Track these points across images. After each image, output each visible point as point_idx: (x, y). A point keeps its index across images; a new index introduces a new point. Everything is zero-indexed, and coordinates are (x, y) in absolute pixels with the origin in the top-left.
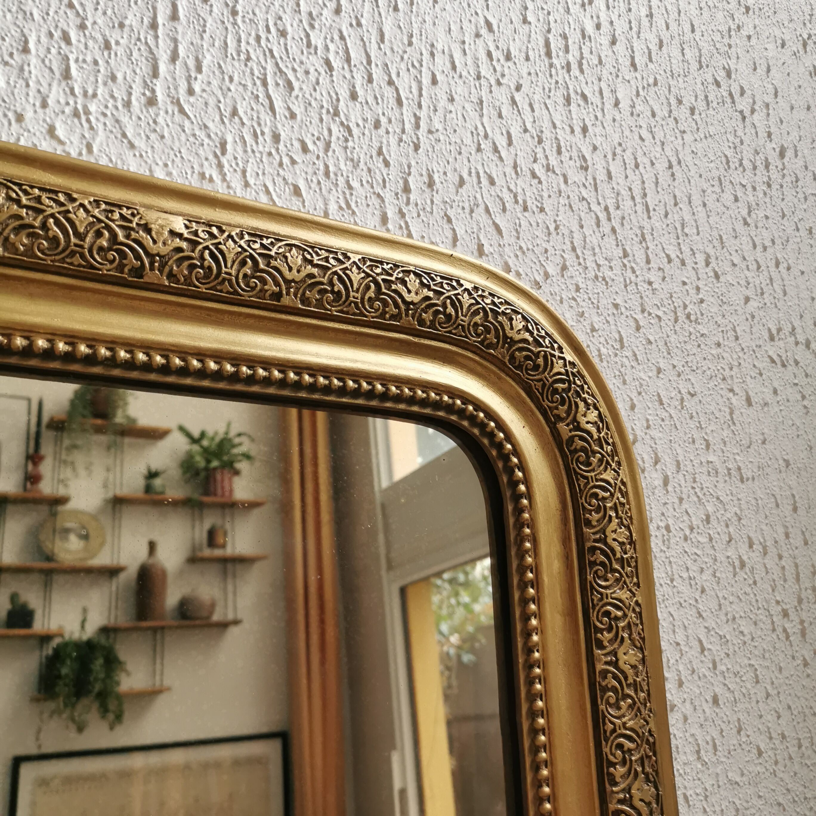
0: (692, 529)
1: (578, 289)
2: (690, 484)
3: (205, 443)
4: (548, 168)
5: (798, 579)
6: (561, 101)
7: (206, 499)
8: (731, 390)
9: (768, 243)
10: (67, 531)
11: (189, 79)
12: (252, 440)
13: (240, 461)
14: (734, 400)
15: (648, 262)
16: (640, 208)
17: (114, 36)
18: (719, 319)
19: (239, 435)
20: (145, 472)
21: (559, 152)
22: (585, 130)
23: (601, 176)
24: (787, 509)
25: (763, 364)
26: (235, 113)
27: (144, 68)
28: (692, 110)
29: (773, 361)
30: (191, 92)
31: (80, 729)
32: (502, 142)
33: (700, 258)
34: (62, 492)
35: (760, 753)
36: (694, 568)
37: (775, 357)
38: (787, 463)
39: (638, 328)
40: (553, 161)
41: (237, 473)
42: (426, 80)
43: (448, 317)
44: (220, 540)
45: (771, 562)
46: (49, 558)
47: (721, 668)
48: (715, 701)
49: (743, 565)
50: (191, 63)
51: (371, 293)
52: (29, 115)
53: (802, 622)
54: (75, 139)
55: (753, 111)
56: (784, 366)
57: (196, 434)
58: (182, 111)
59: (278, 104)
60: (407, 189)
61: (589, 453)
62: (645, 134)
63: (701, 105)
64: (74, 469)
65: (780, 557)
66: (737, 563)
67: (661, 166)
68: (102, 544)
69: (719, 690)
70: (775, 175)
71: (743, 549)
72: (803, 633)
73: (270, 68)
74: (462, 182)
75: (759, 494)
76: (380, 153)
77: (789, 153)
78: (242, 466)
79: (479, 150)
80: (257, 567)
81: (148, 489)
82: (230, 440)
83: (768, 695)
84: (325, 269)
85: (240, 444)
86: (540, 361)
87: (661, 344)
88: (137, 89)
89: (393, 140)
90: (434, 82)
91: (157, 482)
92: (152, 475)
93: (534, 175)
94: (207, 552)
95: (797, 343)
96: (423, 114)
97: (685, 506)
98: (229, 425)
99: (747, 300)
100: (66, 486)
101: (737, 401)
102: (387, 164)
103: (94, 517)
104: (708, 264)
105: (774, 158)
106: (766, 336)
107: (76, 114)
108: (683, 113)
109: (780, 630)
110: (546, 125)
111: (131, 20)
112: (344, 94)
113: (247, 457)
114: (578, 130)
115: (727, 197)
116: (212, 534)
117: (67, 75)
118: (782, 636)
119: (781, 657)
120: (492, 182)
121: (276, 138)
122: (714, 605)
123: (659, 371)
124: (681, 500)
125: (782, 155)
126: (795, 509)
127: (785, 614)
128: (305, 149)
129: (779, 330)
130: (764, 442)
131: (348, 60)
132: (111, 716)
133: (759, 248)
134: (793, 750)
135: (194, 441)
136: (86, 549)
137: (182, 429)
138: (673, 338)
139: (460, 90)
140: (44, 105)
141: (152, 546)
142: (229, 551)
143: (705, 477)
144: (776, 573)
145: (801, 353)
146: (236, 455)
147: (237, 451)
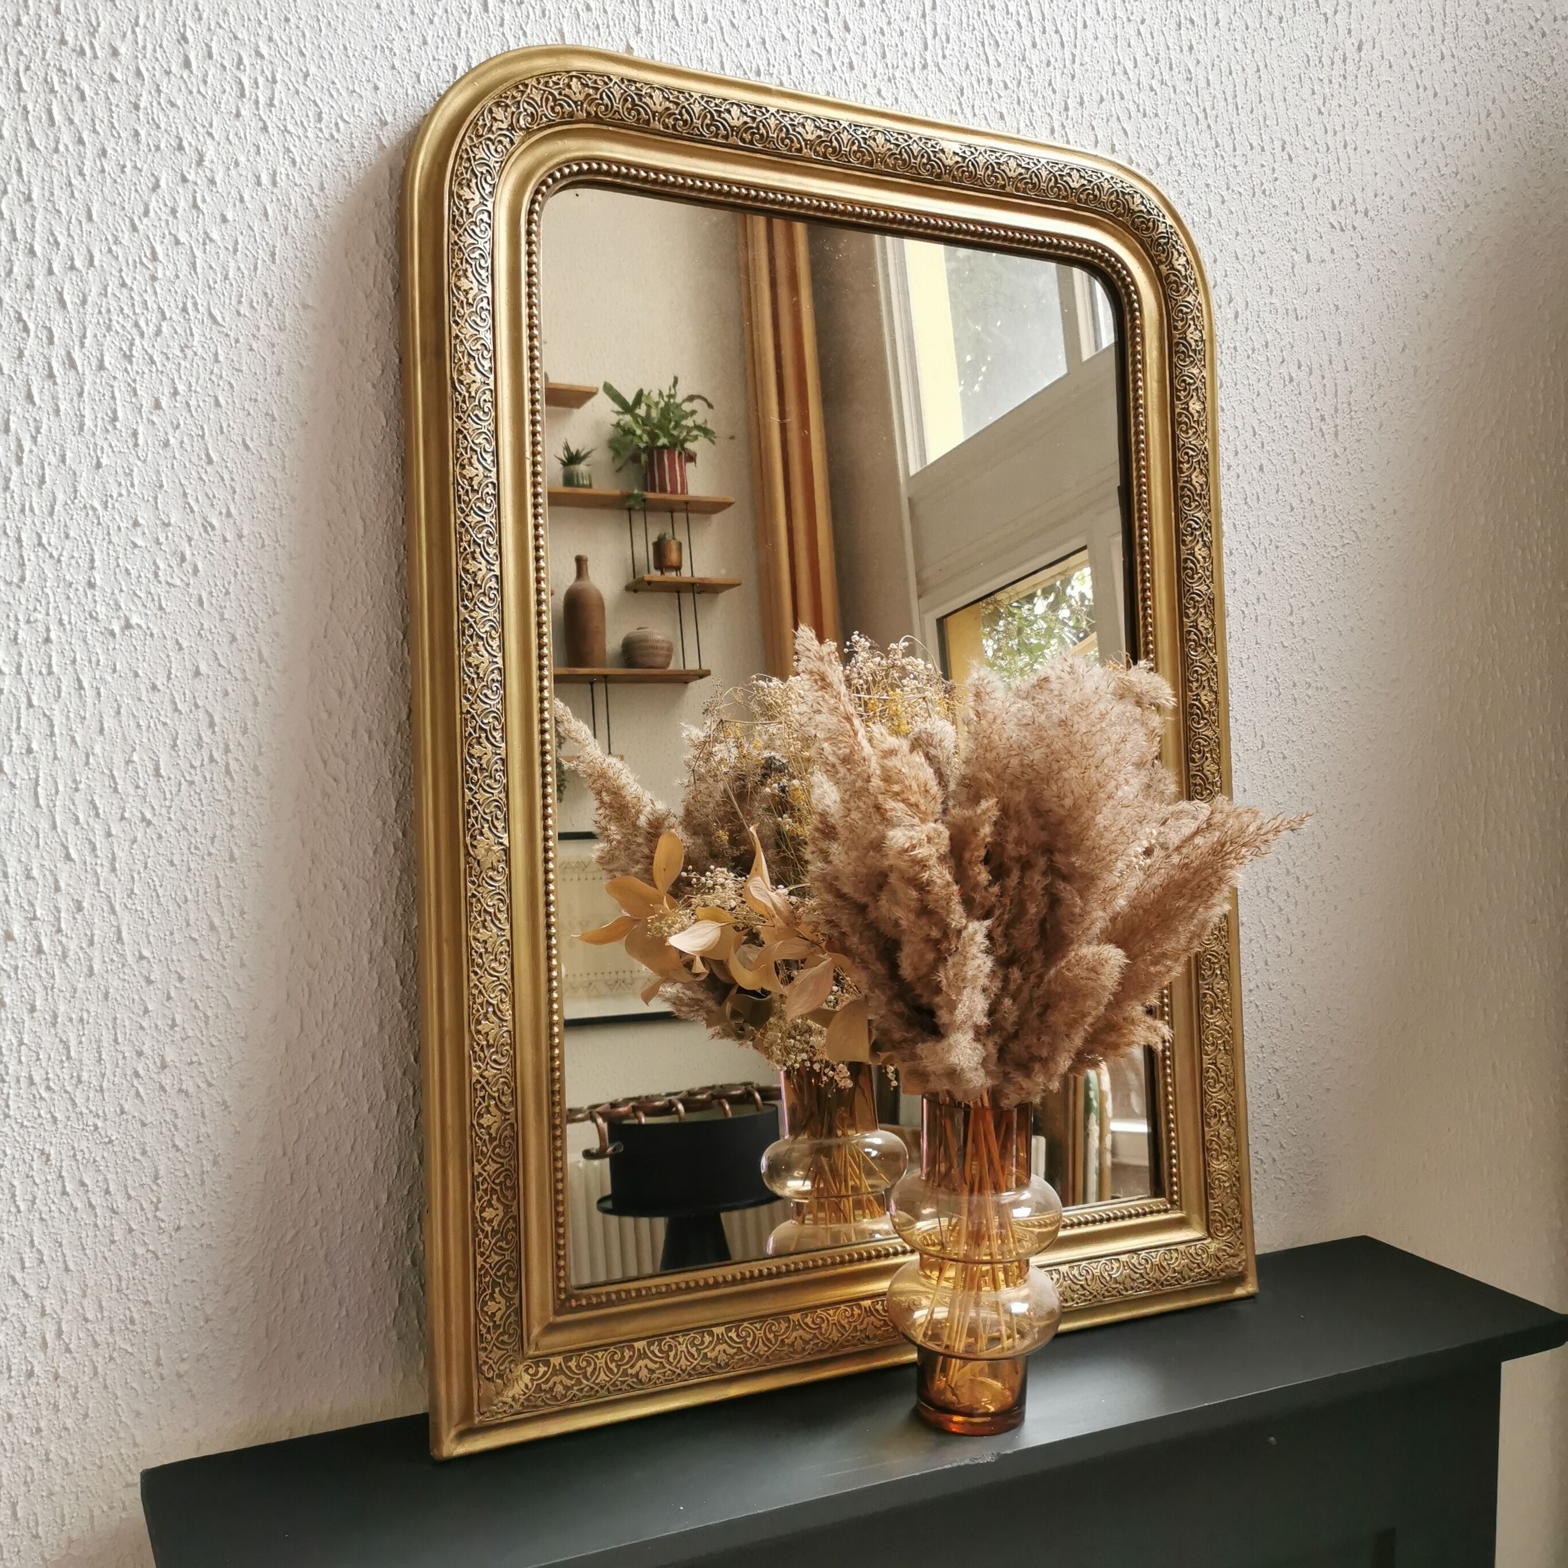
0: (1253, 350)
1: (1180, 174)
2: (1255, 319)
4: (1162, 82)
5: (1336, 395)
6: (1174, 27)
7: (650, 495)
8: (1294, 250)
9: (1338, 128)
11: (943, 48)
12: (709, 405)
13: (696, 438)
14: (1296, 257)
15: (1235, 150)
16: (1231, 107)
17: (905, 26)
18: (1290, 194)
19: (691, 398)
20: (562, 454)
21: (1171, 69)
22: (1191, 48)
23: (1202, 84)
24: (1333, 343)
25: (1324, 229)
26: (967, 67)
27: (920, 45)
28: (1281, 19)
29: (1333, 227)
30: (944, 57)
32: (1130, 65)
33: (1278, 145)
35: (1292, 509)
36: (1253, 379)
37: (1335, 224)
38: (1337, 307)
39: (1223, 202)
40: (1166, 77)
41: (691, 458)
42: (1080, 26)
43: (1095, 196)
44: (673, 557)
45: (1315, 380)
47: (1267, 448)
48: (1261, 469)
49: (1291, 380)
50: (944, 38)
51: (1052, 183)
52: (869, 84)
53: (1336, 426)
54: (890, 95)
55: (1336, 12)
56: (1342, 230)
57: (630, 398)
58: (940, 70)
59: (991, 58)
60: (1066, 109)
61: (1179, 284)
62: (1239, 45)
63: (1288, 14)
65: (1323, 377)
66: (1287, 378)
67: (1250, 71)
69: (1265, 462)
70: (1351, 67)
71: (1293, 370)
72: (1336, 434)
73: (986, 33)
74: (1102, 100)
75: (1310, 329)
76: (1050, 84)
77: (1367, 46)
78: (698, 446)
79: (1114, 74)
80: (723, 599)
81: (569, 480)
82: (678, 406)
83: (1302, 472)
84: (1028, 169)
85: (693, 412)
86: (1151, 224)
87: (1240, 214)
88: (917, 59)
89: (1058, 73)
90: (1085, 26)
91: (582, 468)
92: (572, 459)
93: (1152, 89)
94: (656, 575)
95: (1356, 212)
96: (1077, 52)
97: (1250, 333)
98: (676, 381)
99: (1315, 177)
101: (1300, 258)
102: (1054, 91)
104: (1283, 149)
105: (1351, 53)
106: (1329, 206)
107: (889, 80)
108: (1272, 23)
109: (1317, 430)
110: (1162, 48)
111: (913, 15)
112: (1028, 44)
113: (704, 431)
114: (1186, 49)
115: (1306, 92)
116: (660, 548)
117: (884, 56)
118: (1319, 434)
119: (1316, 448)
120: (1122, 98)
121: (990, 81)
122: (1266, 406)
123: (1237, 234)
124: (1247, 329)
125: (1360, 49)
126: (1340, 343)
127: (1323, 418)
128: (1006, 87)
129: (1341, 201)
130: (1318, 290)
131: (1031, 20)
133: (1330, 133)
134: (1319, 513)
135: (627, 408)
137: (609, 389)
138: (1250, 209)
139: (1102, 29)
140: (875, 76)
141: (581, 564)
142: (686, 574)
143: (1267, 314)
144: (1318, 388)
145: (1360, 221)
146: (689, 429)
147: (689, 422)
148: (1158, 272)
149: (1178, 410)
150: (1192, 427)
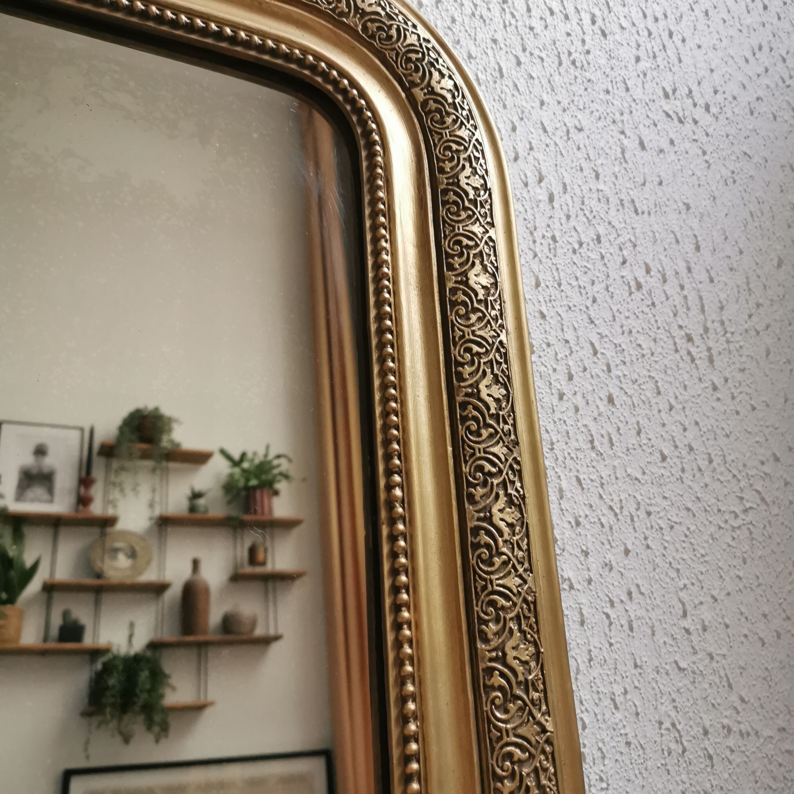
0: (581, 244)
1: (454, 21)
2: (578, 205)
3: (246, 465)
5: (703, 310)
7: (247, 517)
8: (623, 132)
9: (660, 16)
10: (116, 551)
12: (290, 460)
13: (279, 481)
14: (625, 142)
15: (529, 10)
18: (608, 71)
19: (278, 457)
20: (189, 493)
24: (688, 246)
25: (659, 117)
29: (668, 115)
31: (127, 739)
33: (586, 16)
34: (110, 512)
35: (664, 458)
36: (584, 280)
37: (671, 113)
38: (688, 207)
39: (519, 63)
41: (276, 493)
44: (261, 558)
45: (672, 288)
46: (99, 576)
47: (615, 372)
48: (611, 400)
49: (639, 287)
53: (709, 349)
56: (681, 121)
57: (236, 456)
61: (443, 114)
64: (122, 490)
65: (682, 287)
66: (633, 284)
68: (148, 563)
69: (615, 392)
71: (640, 274)
72: (711, 360)
75: (656, 227)
78: (281, 486)
81: (192, 509)
82: (270, 462)
83: (671, 408)
85: (278, 466)
86: (394, 32)
87: (544, 81)
91: (201, 502)
92: (196, 496)
94: (248, 570)
95: (695, 105)
97: (573, 222)
98: (268, 447)
99: (638, 59)
100: (115, 506)
101: (631, 144)
103: (141, 538)
104: (594, 22)
106: (661, 93)
109: (683, 352)
113: (286, 476)
116: (252, 552)
118: (687, 358)
119: (686, 376)
122: (608, 316)
123: (542, 103)
124: (568, 217)
126: (698, 248)
127: (690, 339)
129: (674, 91)
130: (660, 183)
132: (156, 729)
133: (650, 19)
134: (702, 463)
135: (236, 463)
136: (133, 567)
137: (223, 452)
138: (557, 78)
141: (196, 564)
142: (269, 568)
143: (594, 203)
144: (678, 300)
145: (701, 115)
146: (275, 476)
147: (276, 471)
148: (411, 98)
149: (450, 285)
150: (475, 310)
